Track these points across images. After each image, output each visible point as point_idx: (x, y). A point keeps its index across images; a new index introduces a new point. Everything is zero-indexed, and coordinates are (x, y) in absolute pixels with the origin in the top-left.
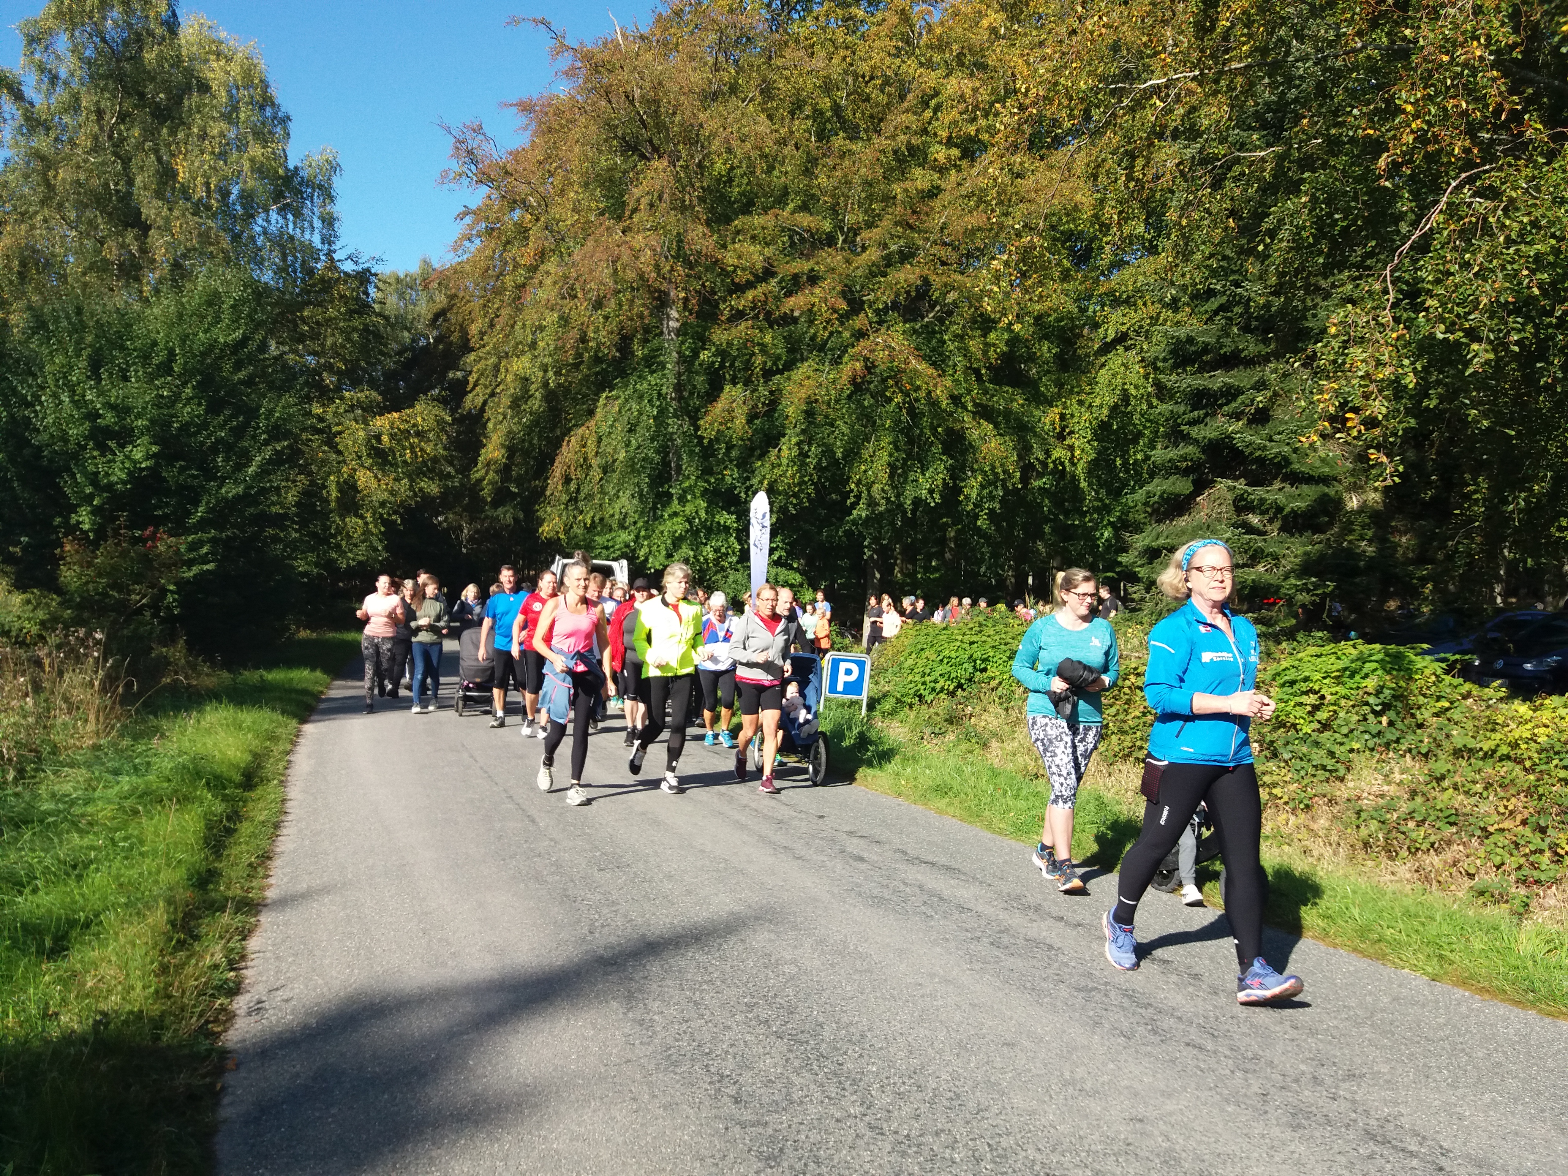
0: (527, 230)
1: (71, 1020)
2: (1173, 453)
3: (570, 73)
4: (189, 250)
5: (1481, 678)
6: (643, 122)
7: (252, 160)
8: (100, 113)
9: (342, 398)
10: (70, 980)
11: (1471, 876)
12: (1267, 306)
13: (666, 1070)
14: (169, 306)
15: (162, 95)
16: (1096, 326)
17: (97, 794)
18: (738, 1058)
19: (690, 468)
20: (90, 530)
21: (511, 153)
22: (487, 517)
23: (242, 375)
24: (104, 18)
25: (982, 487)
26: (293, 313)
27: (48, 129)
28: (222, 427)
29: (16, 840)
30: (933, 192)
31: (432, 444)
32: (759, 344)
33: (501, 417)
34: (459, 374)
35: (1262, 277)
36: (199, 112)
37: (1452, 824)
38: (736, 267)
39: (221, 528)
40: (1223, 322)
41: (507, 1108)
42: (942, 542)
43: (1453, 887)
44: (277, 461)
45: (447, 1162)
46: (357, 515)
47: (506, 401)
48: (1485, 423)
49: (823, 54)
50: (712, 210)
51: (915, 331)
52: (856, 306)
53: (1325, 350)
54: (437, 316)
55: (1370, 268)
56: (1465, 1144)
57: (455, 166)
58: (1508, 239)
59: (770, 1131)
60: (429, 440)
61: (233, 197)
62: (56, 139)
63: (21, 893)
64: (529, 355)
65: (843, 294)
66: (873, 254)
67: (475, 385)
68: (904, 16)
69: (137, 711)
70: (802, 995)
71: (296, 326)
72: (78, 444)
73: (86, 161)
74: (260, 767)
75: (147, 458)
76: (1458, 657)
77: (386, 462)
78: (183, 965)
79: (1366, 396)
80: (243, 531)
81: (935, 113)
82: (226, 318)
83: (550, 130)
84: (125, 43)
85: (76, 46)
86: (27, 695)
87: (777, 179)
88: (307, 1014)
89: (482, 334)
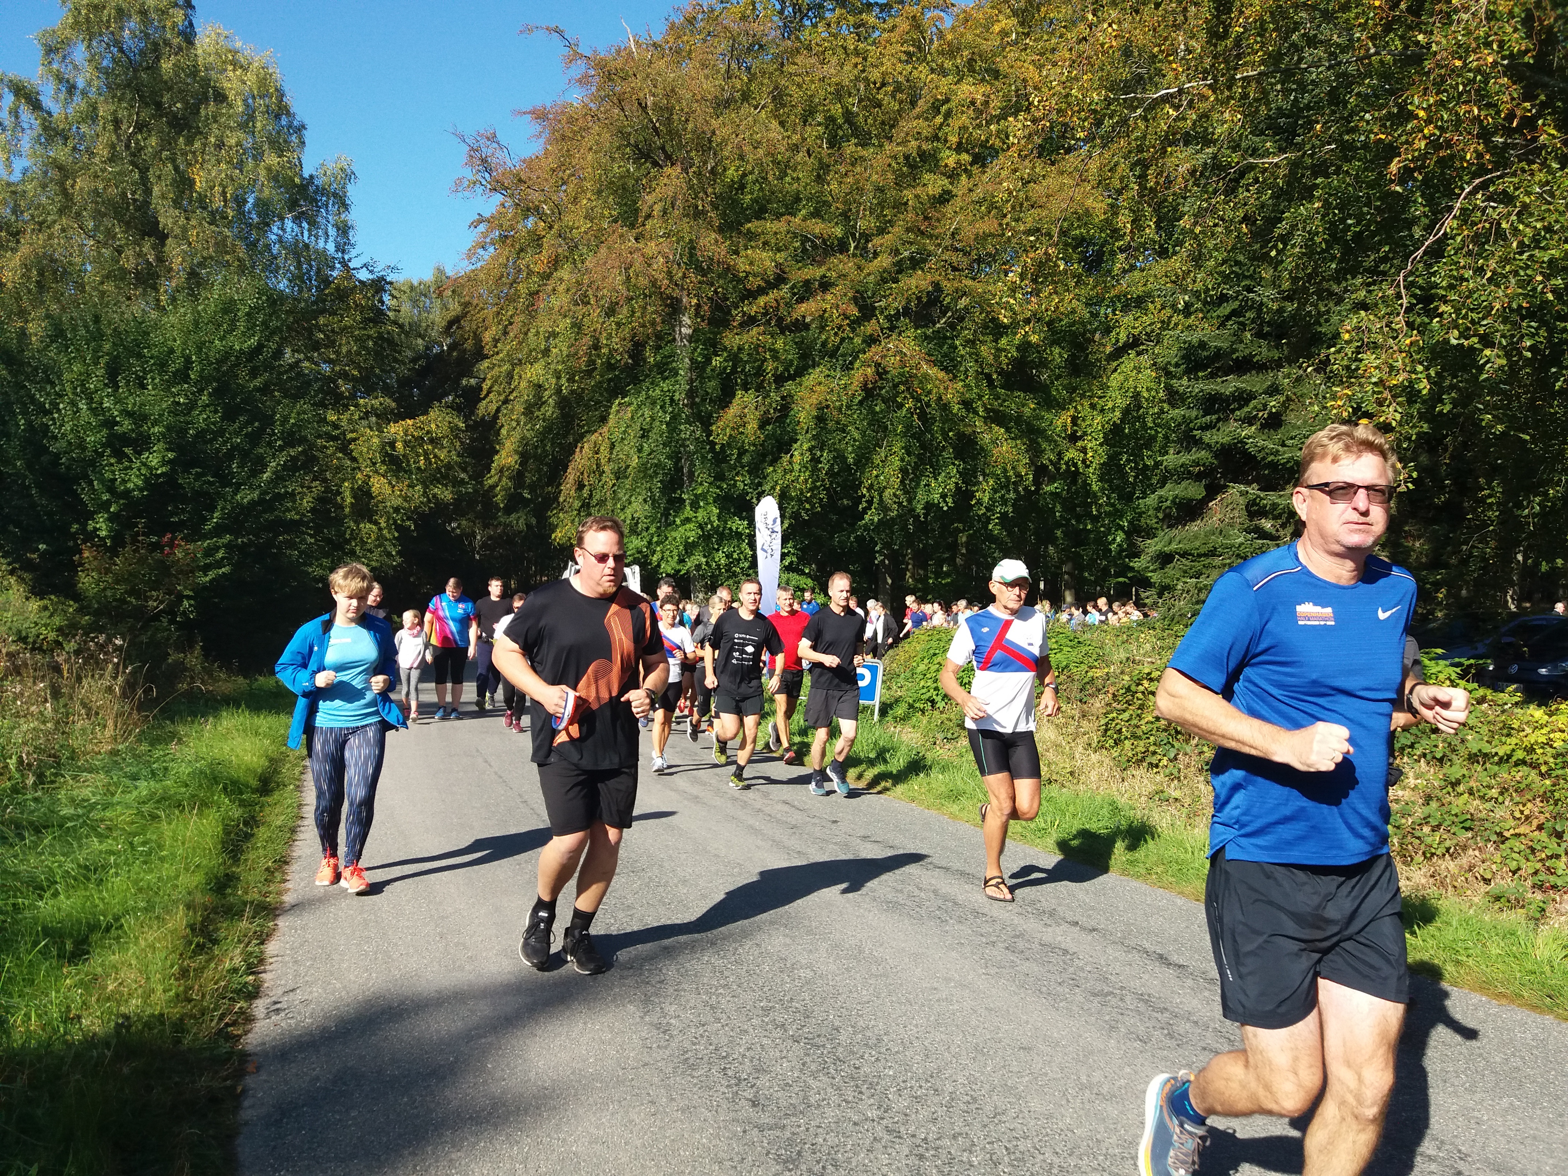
0: (540, 238)
1: (93, 1024)
2: (1185, 458)
3: (583, 81)
4: (205, 258)
5: (1495, 682)
6: (655, 129)
7: (269, 169)
8: (117, 123)
9: (357, 406)
10: (91, 983)
11: (1487, 881)
12: (1281, 310)
13: (683, 1073)
14: (185, 314)
15: (179, 105)
16: (1107, 330)
17: (116, 799)
18: (756, 1062)
19: (703, 476)
20: (106, 537)
21: (524, 161)
22: (500, 524)
23: (258, 382)
24: (122, 28)
25: (995, 491)
26: (308, 321)
27: (66, 139)
28: (237, 433)
29: (36, 845)
30: (945, 198)
31: (445, 451)
32: (770, 350)
33: (514, 424)
34: (473, 381)
35: (1275, 283)
36: (216, 121)
37: (1467, 829)
38: (748, 274)
39: (237, 534)
40: (1235, 327)
41: (526, 1111)
42: (954, 547)
43: (1469, 892)
44: (291, 468)
45: (467, 1164)
46: (370, 522)
47: (519, 408)
48: (1500, 428)
49: (834, 60)
50: (723, 215)
51: (927, 337)
52: (867, 311)
53: (1339, 356)
54: (451, 324)
55: (1384, 273)
56: (1483, 1148)
57: (469, 174)
58: (1521, 244)
59: (788, 1134)
60: (443, 447)
61: (249, 206)
62: (74, 149)
63: (41, 897)
64: (542, 362)
65: (855, 299)
66: (885, 261)
67: (489, 392)
68: (916, 24)
69: (154, 717)
70: (818, 999)
71: (311, 334)
72: (96, 451)
73: (103, 170)
74: (276, 772)
75: (164, 463)
76: (1472, 661)
77: (400, 469)
78: (202, 969)
79: (1380, 403)
80: (257, 536)
81: (945, 119)
82: (241, 325)
83: (563, 138)
84: (142, 53)
85: (93, 56)
86: (46, 701)
87: (790, 186)
88: (325, 1017)
89: (496, 341)
